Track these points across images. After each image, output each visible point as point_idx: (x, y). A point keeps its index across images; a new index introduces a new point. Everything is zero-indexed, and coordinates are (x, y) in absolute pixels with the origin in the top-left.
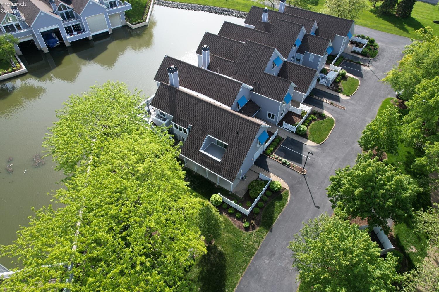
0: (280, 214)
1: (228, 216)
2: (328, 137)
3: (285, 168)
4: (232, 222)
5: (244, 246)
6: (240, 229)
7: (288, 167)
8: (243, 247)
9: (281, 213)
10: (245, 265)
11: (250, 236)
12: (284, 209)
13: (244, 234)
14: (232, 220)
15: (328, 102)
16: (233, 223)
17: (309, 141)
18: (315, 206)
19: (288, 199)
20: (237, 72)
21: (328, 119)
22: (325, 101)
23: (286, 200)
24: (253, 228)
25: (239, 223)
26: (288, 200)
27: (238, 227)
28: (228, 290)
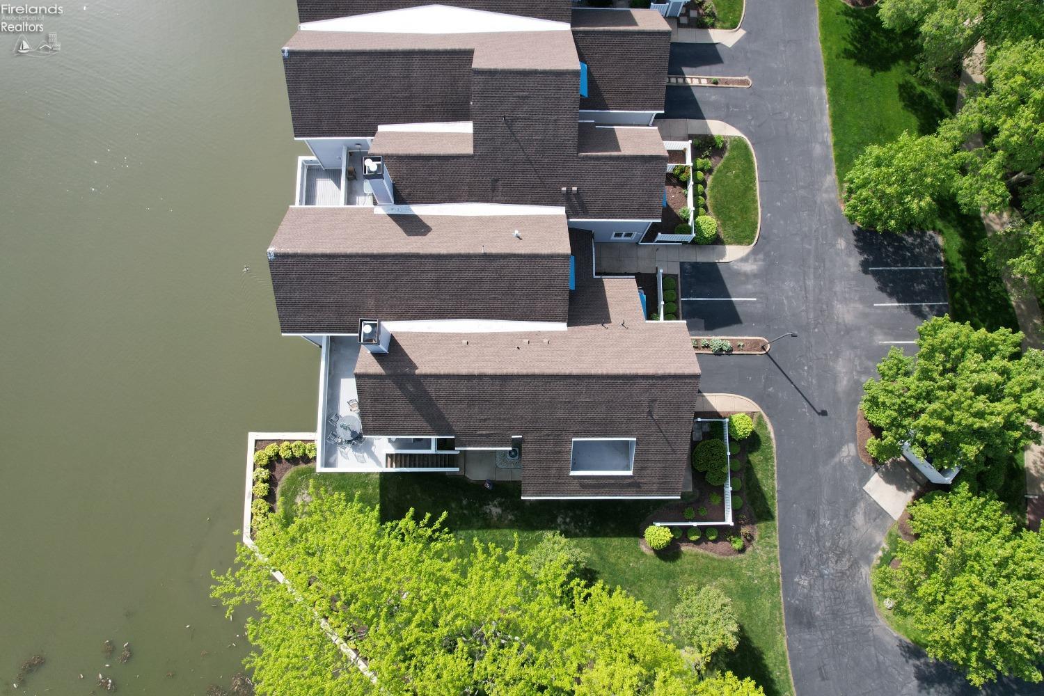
0: (776, 476)
1: (693, 546)
2: (759, 210)
3: (724, 358)
4: (707, 552)
5: (756, 582)
6: (730, 557)
7: (729, 355)
8: (756, 585)
9: (776, 472)
10: (778, 615)
11: (754, 557)
12: (775, 460)
13: (741, 560)
14: (706, 549)
15: (704, 82)
16: (711, 554)
17: (728, 248)
18: (819, 414)
19: (769, 433)
20: (497, 180)
21: (733, 149)
22: (696, 82)
23: (769, 439)
24: (750, 539)
25: (722, 546)
26: (772, 435)
27: (724, 554)
28: (779, 672)
